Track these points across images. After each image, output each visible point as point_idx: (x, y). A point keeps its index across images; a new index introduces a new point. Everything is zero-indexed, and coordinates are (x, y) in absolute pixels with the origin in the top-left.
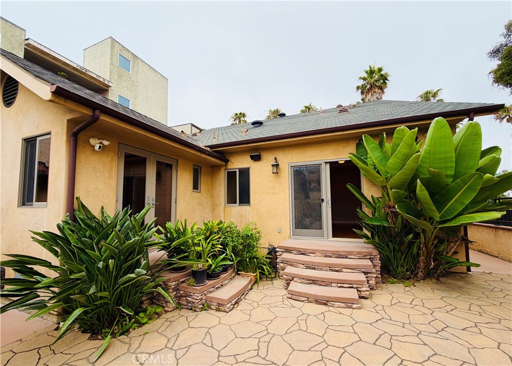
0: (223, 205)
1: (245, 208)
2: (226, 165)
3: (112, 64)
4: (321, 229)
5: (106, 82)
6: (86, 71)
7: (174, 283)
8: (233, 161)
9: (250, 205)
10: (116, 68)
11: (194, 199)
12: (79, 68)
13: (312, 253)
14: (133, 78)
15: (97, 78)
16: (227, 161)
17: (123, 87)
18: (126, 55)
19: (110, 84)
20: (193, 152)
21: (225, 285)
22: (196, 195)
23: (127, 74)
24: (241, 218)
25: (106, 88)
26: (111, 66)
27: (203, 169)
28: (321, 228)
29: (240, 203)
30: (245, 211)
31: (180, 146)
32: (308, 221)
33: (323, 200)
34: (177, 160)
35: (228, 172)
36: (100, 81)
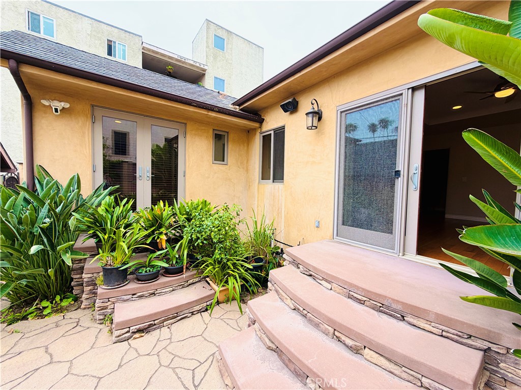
0: (257, 181)
1: (278, 185)
2: (260, 127)
3: (208, 47)
4: (391, 233)
5: (202, 66)
6: (185, 60)
7: (89, 276)
8: (268, 121)
9: (283, 182)
10: (211, 51)
11: (216, 173)
12: (179, 58)
13: (326, 281)
14: (227, 57)
15: (194, 64)
16: (261, 121)
17: (218, 68)
18: (221, 33)
19: (206, 67)
20: (191, 109)
21: (160, 294)
22: (219, 167)
23: (221, 53)
24: (273, 200)
25: (203, 72)
26: (207, 49)
27: (231, 136)
28: (390, 231)
29: (274, 179)
30: (278, 191)
31: (165, 102)
32: (364, 213)
33: (398, 173)
34: (186, 124)
35: (263, 136)
36: (197, 67)
